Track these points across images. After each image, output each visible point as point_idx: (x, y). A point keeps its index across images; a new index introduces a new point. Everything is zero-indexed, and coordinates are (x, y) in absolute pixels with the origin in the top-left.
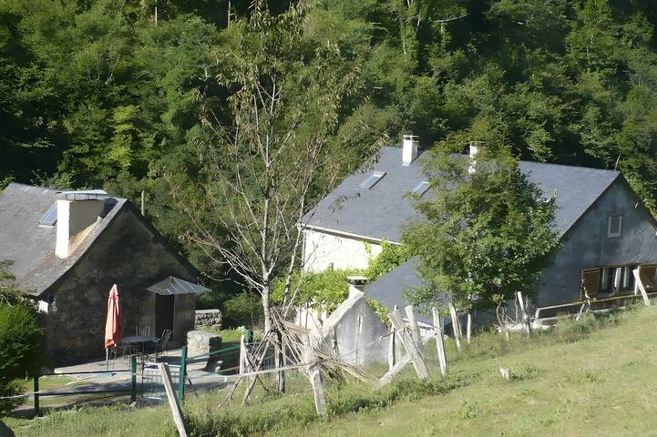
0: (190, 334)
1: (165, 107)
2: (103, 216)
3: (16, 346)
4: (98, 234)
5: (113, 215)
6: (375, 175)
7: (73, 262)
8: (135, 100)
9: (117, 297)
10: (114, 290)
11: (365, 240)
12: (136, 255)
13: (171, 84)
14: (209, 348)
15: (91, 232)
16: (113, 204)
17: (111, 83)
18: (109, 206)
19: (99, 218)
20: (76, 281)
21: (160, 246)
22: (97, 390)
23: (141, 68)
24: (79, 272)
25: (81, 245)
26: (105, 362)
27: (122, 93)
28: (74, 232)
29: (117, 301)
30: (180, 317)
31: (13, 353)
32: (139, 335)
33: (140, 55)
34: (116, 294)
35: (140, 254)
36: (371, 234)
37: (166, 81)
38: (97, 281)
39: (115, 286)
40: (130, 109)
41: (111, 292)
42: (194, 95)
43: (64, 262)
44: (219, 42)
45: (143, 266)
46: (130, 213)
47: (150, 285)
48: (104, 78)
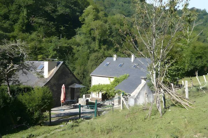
0: (79, 99)
1: (49, 55)
2: (57, 66)
3: (46, 100)
4: (56, 71)
5: (60, 66)
6: (107, 63)
7: (50, 79)
8: (42, 54)
9: (64, 88)
10: (63, 86)
11: (109, 77)
12: (65, 77)
13: (51, 50)
14: (86, 102)
15: (54, 71)
16: (60, 63)
17: (37, 50)
18: (58, 64)
19: (56, 67)
20: (51, 84)
21: (72, 75)
22: (62, 115)
23: (43, 47)
24: (51, 82)
25: (51, 74)
26: (61, 107)
27: (39, 52)
28: (49, 70)
29: (64, 89)
30: (76, 94)
31: (45, 103)
32: (67, 99)
33: (43, 45)
34: (64, 87)
35: (67, 77)
36: (110, 76)
37: (49, 49)
38: (56, 84)
39: (64, 85)
40: (41, 55)
41: (62, 87)
42: (55, 52)
43: (47, 79)
44: (60, 42)
45: (67, 80)
46: (64, 66)
47: (69, 86)
48: (35, 49)
